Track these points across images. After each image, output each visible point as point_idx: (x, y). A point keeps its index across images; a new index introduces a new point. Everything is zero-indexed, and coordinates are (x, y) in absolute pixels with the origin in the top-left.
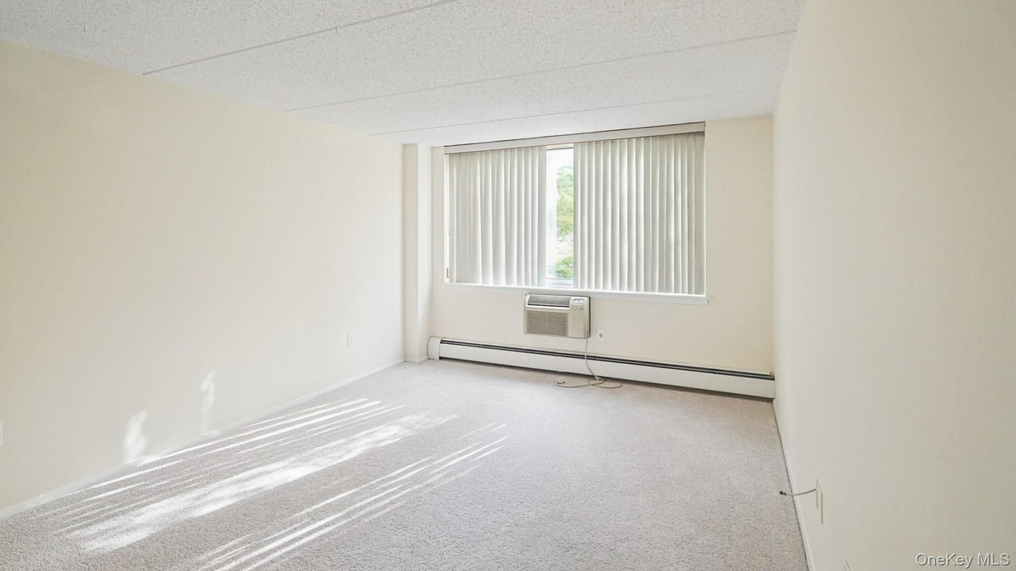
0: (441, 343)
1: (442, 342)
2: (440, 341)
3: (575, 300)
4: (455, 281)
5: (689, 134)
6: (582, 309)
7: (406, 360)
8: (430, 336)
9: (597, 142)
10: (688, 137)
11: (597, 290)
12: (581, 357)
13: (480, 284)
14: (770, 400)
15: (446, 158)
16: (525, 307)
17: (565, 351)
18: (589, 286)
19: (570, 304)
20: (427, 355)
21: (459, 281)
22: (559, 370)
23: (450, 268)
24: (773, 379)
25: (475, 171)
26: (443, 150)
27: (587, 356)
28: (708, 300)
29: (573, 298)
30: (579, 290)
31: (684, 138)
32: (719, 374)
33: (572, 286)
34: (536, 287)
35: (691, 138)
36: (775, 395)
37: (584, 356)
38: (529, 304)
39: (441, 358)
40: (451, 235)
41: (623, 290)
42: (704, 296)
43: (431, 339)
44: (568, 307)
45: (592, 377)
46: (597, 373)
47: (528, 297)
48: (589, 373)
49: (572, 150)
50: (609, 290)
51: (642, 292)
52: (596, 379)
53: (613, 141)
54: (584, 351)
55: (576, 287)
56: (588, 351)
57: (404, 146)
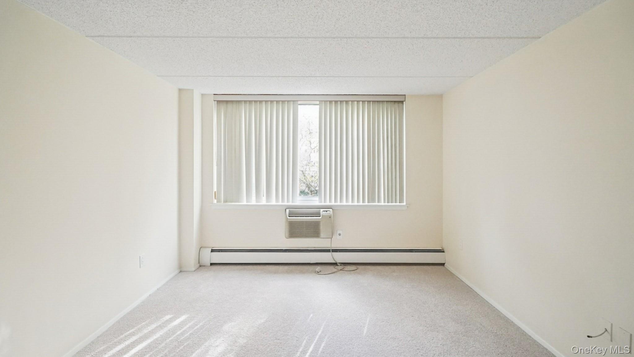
0: (211, 252)
1: (213, 251)
2: (210, 251)
3: (324, 211)
4: (223, 201)
5: (395, 102)
6: (330, 217)
7: (181, 270)
8: (200, 247)
9: (336, 102)
10: (395, 103)
11: (336, 204)
12: (328, 251)
13: (245, 203)
14: (443, 264)
15: (214, 104)
16: (287, 218)
17: (314, 247)
18: (330, 201)
19: (321, 215)
20: (199, 263)
21: (225, 201)
22: (312, 262)
23: (217, 191)
24: (443, 252)
25: (240, 117)
26: (212, 98)
27: (332, 250)
28: (407, 207)
29: (322, 210)
30: (323, 204)
31: (393, 103)
32: (415, 252)
33: (318, 202)
34: (290, 203)
35: (396, 104)
36: (445, 261)
37: (330, 250)
38: (289, 217)
39: (212, 264)
40: (219, 165)
41: (354, 203)
42: (405, 204)
43: (201, 249)
44: (320, 216)
45: (335, 264)
46: (338, 261)
47: (288, 210)
48: (334, 262)
49: (318, 106)
50: (344, 203)
51: (366, 203)
52: (338, 265)
53: (347, 102)
54: (330, 246)
55: (321, 202)
56: (332, 246)
57: (180, 90)
